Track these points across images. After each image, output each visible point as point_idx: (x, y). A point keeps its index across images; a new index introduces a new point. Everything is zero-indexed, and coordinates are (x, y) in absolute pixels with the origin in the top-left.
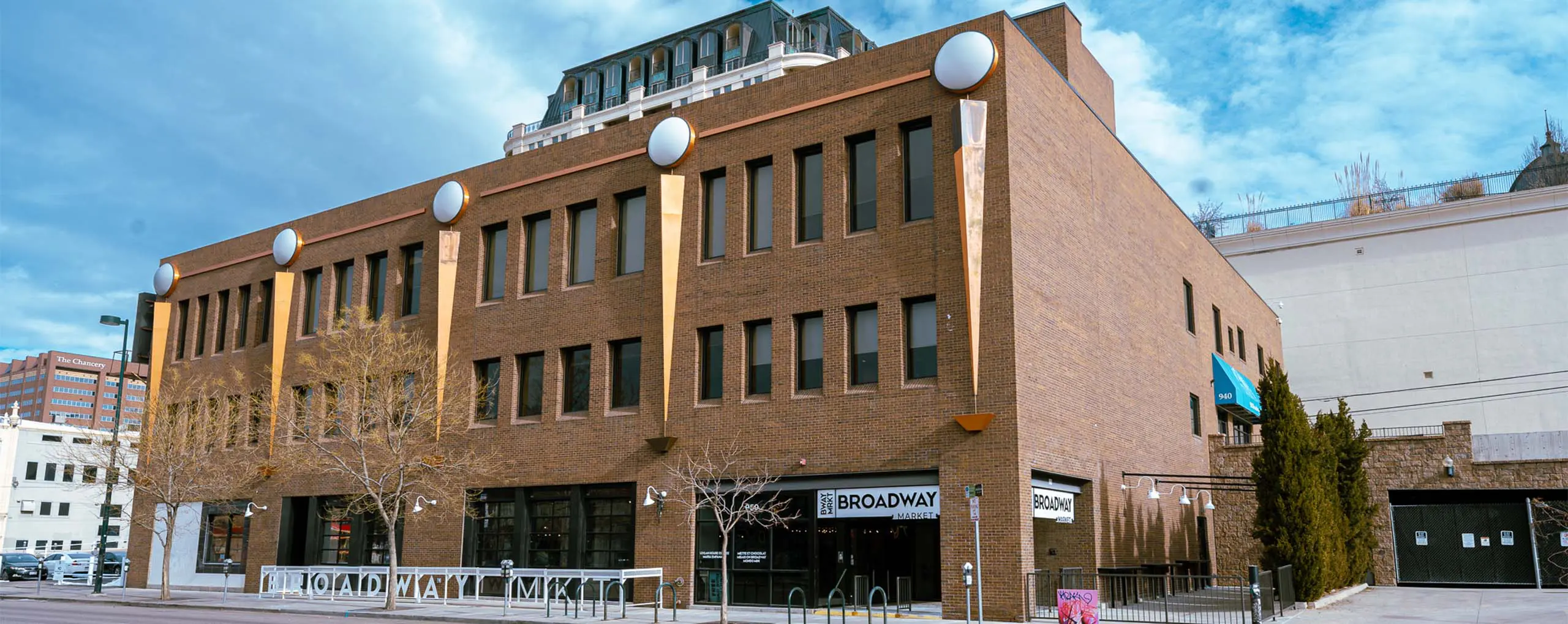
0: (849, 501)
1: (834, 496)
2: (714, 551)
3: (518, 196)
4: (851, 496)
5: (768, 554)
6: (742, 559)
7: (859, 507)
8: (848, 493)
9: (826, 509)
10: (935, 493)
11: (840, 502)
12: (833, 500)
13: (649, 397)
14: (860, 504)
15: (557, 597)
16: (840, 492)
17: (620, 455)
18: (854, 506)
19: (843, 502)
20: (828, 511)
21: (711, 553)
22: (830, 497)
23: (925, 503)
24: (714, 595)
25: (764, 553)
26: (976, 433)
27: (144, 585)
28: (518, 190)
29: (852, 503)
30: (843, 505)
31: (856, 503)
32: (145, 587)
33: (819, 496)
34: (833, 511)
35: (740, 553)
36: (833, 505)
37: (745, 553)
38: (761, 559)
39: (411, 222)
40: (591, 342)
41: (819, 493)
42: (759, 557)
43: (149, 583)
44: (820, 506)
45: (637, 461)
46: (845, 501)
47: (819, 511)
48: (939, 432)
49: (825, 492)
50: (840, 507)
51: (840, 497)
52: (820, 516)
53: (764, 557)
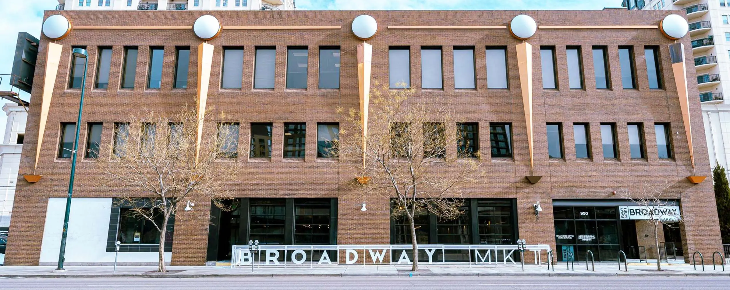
0: (635, 212)
1: (627, 209)
2: (565, 235)
3: (417, 33)
4: (636, 210)
5: (596, 236)
6: (582, 239)
7: (640, 215)
8: (634, 208)
9: (624, 215)
10: (676, 209)
11: (631, 212)
12: (627, 211)
13: (520, 155)
14: (641, 213)
15: (505, 261)
16: (630, 208)
17: (505, 184)
18: (638, 214)
19: (632, 212)
20: (625, 216)
21: (563, 236)
22: (625, 210)
23: (671, 214)
24: (565, 257)
25: (594, 236)
26: (696, 184)
27: (36, 263)
28: (417, 30)
29: (637, 213)
30: (633, 213)
31: (639, 213)
32: (37, 265)
33: (620, 209)
34: (628, 216)
35: (580, 236)
36: (627, 213)
37: (583, 236)
38: (592, 239)
39: (329, 32)
40: (478, 122)
41: (620, 207)
42: (591, 238)
43: (41, 260)
44: (621, 214)
45: (517, 187)
46: (633, 212)
47: (621, 217)
48: (679, 182)
49: (623, 207)
50: (631, 215)
51: (630, 210)
52: (621, 218)
53: (594, 238)
